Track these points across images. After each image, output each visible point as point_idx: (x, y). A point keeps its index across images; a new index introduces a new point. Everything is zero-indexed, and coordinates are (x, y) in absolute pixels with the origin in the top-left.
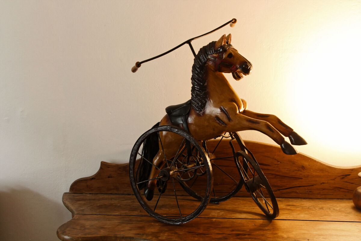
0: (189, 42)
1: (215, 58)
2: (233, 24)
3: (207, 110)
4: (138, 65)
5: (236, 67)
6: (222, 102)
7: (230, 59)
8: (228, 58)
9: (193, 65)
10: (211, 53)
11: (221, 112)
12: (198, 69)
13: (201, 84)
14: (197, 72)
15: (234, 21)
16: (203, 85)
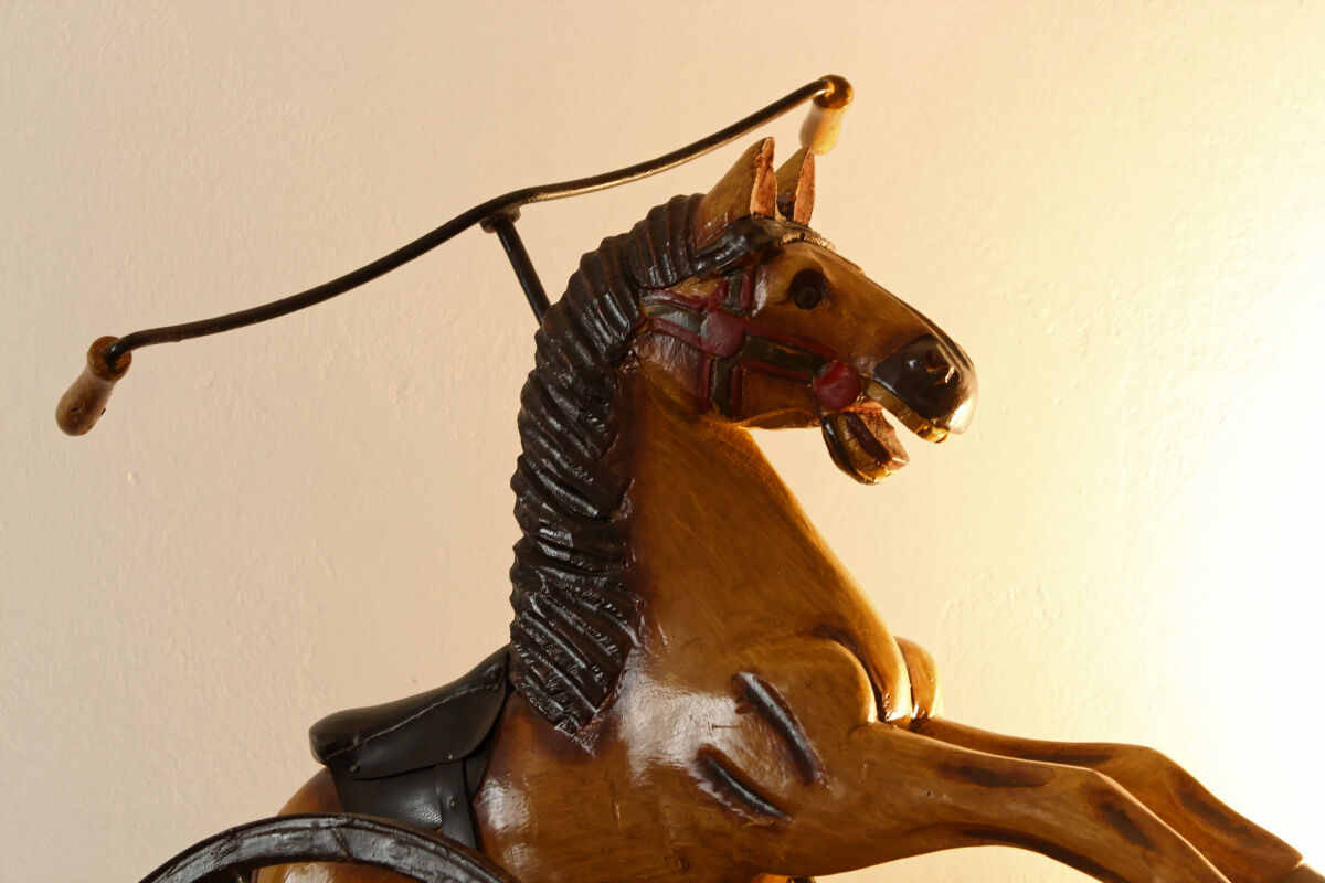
0: (498, 216)
1: (697, 309)
2: (828, 113)
3: (634, 710)
4: (111, 358)
5: (854, 371)
6: (744, 640)
7: (805, 313)
8: (793, 308)
9: (524, 379)
10: (665, 278)
11: (738, 711)
12: (571, 399)
13: (590, 509)
14: (557, 426)
15: (830, 89)
16: (604, 517)
